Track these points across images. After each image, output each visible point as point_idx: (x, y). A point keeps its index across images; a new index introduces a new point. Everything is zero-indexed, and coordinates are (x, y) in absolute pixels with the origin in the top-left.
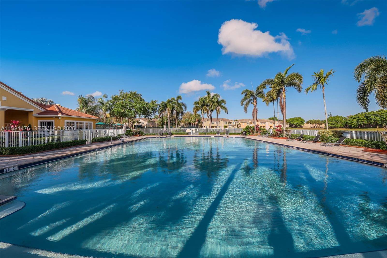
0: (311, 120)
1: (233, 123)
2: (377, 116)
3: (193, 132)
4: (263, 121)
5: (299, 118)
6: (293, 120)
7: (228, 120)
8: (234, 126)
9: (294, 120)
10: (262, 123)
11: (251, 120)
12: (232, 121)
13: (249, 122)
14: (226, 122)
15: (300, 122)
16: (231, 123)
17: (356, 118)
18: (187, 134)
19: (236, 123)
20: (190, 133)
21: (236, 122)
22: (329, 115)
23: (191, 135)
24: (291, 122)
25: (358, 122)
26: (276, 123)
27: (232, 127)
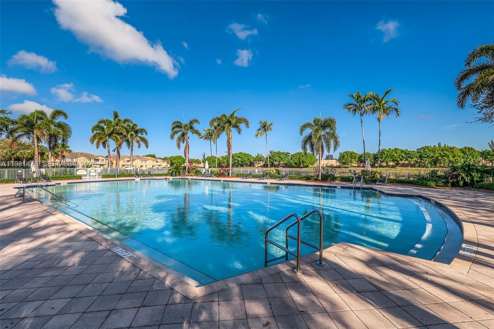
0: (192, 159)
1: (103, 160)
2: (239, 157)
3: (91, 175)
4: (144, 159)
5: (180, 156)
6: (174, 159)
7: (93, 156)
8: (103, 165)
9: (176, 159)
10: (143, 161)
11: (128, 157)
12: (100, 158)
13: (126, 160)
14: (90, 159)
15: (182, 161)
16: (98, 160)
17: (226, 159)
18: (80, 177)
19: (107, 161)
20: (86, 175)
21: (107, 158)
22: (203, 154)
23: (87, 179)
24: (173, 161)
25: (227, 162)
26: (159, 162)
27: (100, 166)
